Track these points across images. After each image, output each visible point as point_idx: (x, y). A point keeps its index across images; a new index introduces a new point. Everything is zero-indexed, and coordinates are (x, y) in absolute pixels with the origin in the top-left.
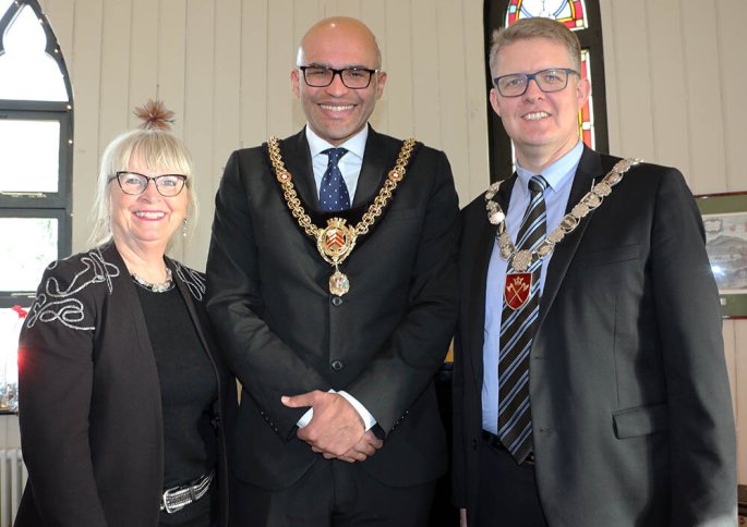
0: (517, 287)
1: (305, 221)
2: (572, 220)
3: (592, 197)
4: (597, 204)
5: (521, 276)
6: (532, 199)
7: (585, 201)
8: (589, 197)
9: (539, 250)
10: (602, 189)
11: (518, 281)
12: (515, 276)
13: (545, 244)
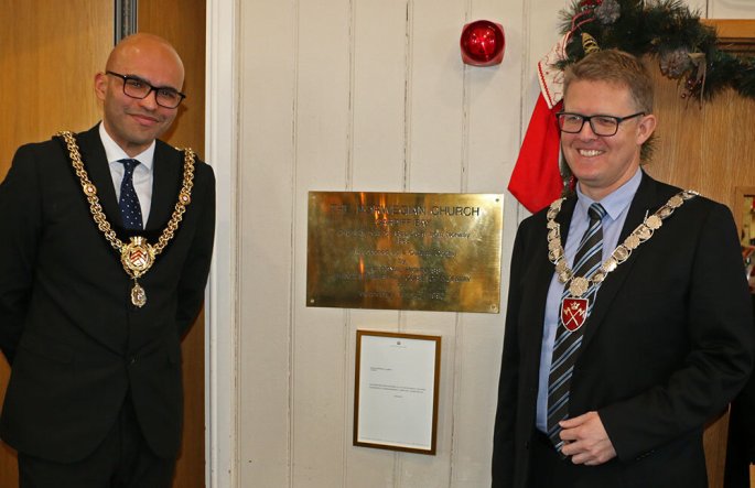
0: (574, 311)
1: (111, 236)
2: (624, 252)
3: (644, 229)
4: (647, 236)
5: (578, 301)
6: (590, 226)
7: (638, 233)
8: (641, 229)
9: (593, 278)
10: (654, 222)
11: (576, 306)
12: (573, 301)
13: (600, 272)
